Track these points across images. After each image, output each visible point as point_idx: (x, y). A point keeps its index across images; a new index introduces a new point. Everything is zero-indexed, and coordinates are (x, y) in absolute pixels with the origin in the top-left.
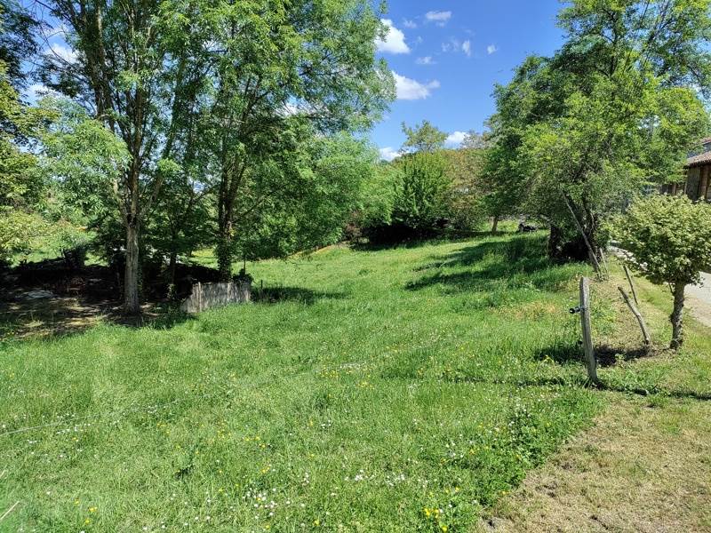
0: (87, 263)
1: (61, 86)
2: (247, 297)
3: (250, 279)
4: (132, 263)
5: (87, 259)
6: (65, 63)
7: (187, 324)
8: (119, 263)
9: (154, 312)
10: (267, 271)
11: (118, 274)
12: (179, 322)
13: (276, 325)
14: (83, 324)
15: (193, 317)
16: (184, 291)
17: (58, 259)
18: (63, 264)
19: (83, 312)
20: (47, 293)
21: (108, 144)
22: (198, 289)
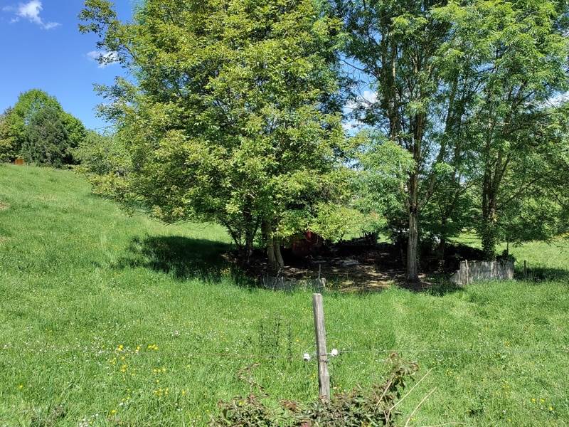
0: (379, 241)
1: (366, 119)
2: (510, 275)
3: (513, 259)
4: (413, 243)
5: (379, 238)
6: (370, 103)
7: (457, 294)
8: (402, 242)
9: (428, 281)
10: (528, 252)
11: (402, 251)
12: (451, 292)
13: (543, 303)
14: (378, 285)
15: (460, 289)
16: (453, 267)
17: (361, 238)
18: (364, 242)
19: (377, 277)
20: (355, 262)
21: (401, 157)
22: (465, 266)
